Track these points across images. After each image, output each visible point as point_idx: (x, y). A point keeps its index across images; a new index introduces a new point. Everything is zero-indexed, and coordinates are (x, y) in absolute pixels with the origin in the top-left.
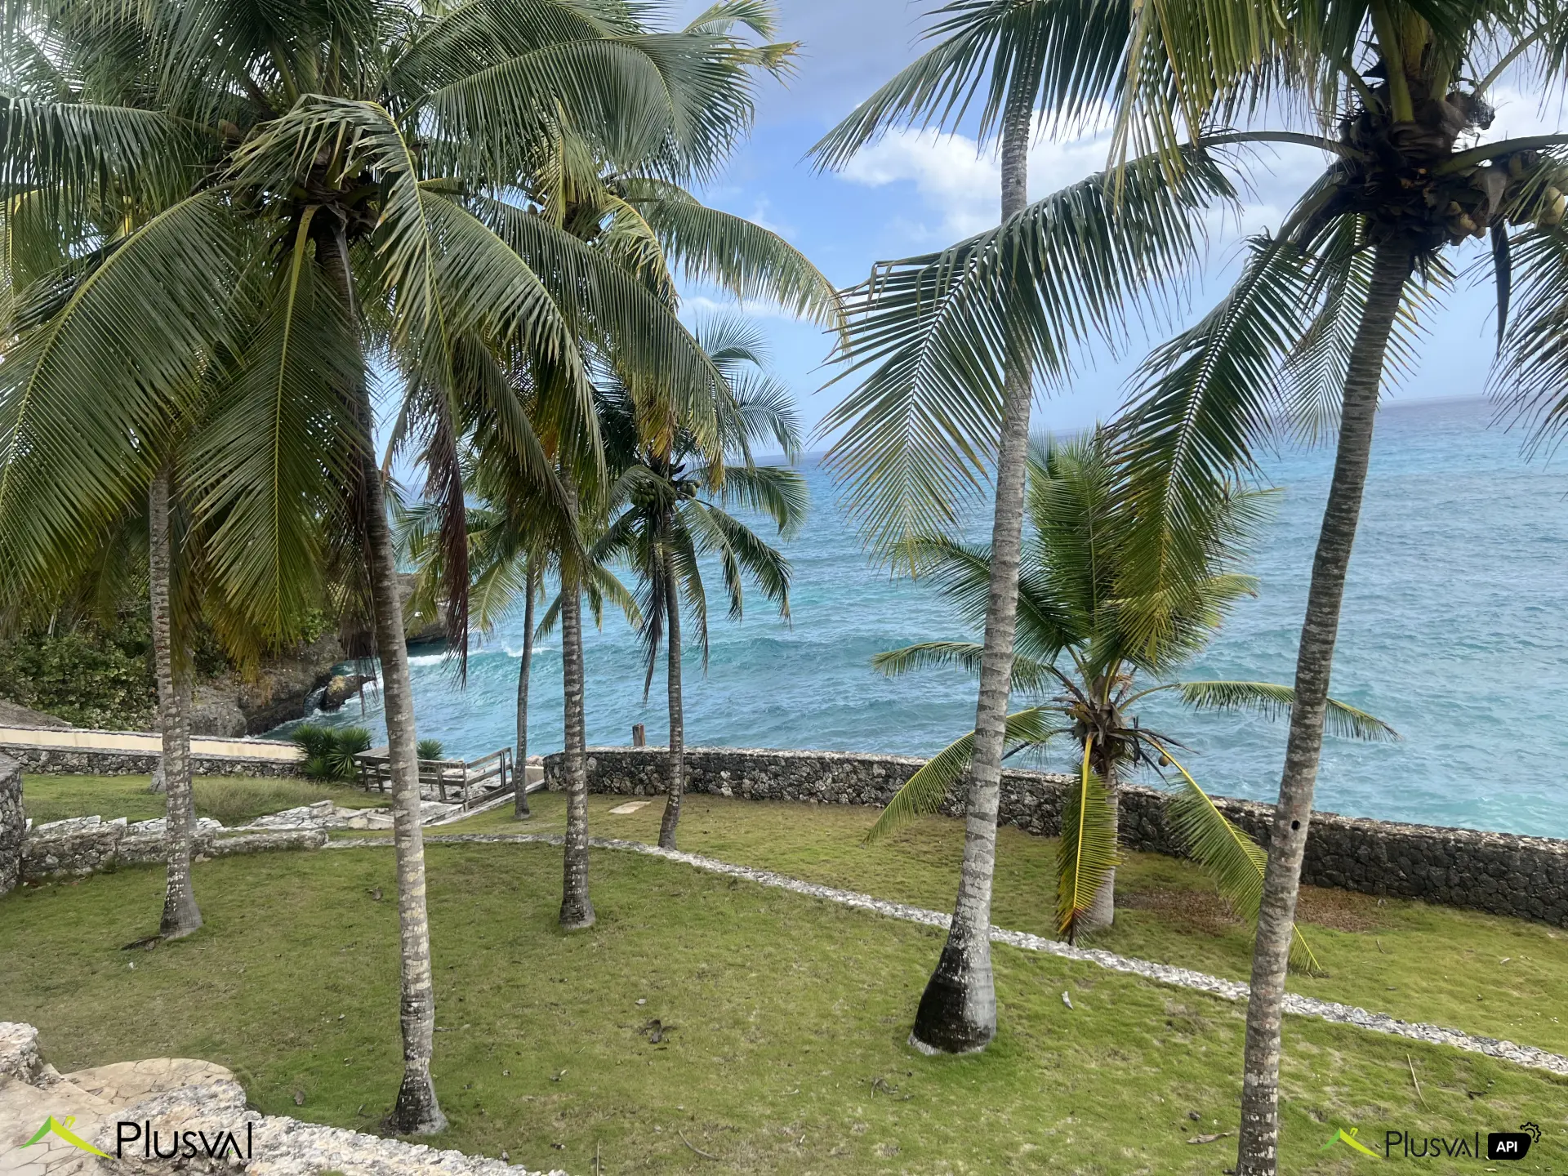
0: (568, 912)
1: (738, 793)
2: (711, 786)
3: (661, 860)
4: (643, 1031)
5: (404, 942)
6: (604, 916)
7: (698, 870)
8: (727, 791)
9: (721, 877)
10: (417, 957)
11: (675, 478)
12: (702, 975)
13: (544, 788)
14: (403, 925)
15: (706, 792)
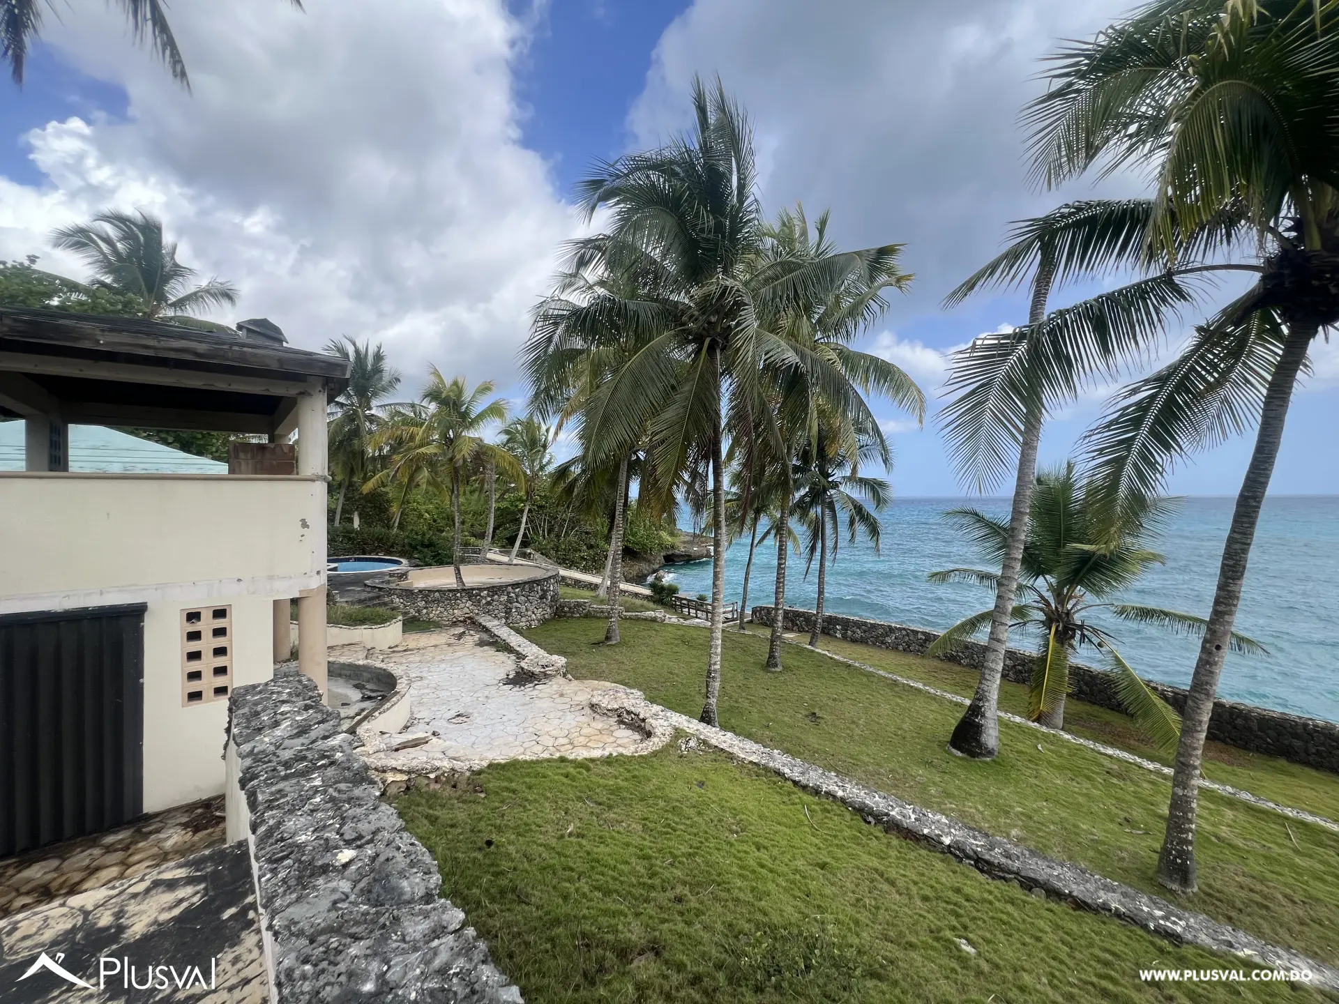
0: (770, 663)
1: (844, 637)
2: (831, 632)
3: (813, 651)
4: (806, 716)
5: (711, 646)
6: (787, 668)
7: (831, 658)
8: (839, 635)
9: (842, 663)
10: (716, 654)
11: (830, 479)
12: (835, 700)
13: (751, 622)
14: (712, 639)
15: (828, 634)
